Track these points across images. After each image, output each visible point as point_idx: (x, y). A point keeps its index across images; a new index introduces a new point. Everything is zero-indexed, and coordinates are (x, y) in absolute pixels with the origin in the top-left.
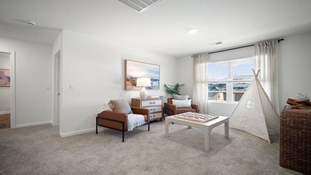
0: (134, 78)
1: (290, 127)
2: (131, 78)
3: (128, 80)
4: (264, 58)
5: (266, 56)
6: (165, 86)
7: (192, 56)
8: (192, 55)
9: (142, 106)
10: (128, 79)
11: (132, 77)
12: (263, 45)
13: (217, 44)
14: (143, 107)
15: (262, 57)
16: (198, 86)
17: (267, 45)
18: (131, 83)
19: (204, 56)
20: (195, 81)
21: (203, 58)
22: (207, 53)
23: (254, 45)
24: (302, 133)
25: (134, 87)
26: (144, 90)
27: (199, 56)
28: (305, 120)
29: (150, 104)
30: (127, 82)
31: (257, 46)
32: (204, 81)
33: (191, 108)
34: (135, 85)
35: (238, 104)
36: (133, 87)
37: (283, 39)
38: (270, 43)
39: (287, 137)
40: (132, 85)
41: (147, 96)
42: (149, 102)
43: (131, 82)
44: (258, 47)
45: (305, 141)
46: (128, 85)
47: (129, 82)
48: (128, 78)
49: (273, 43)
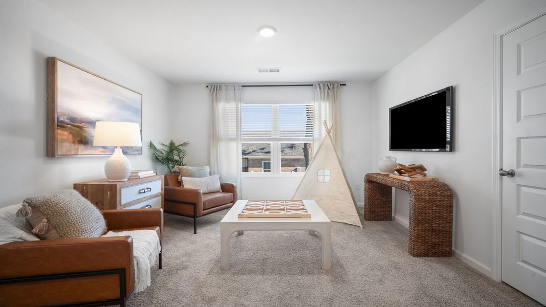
0: (81, 121)
1: (425, 202)
2: (72, 119)
3: (62, 125)
4: (326, 106)
5: (327, 104)
6: (151, 146)
7: (207, 87)
8: (209, 83)
9: (123, 202)
10: (61, 122)
11: (74, 116)
12: (324, 88)
13: (272, 71)
14: (125, 205)
15: (323, 104)
16: (222, 146)
17: (328, 88)
18: (71, 136)
19: (233, 88)
20: (214, 137)
21: (231, 92)
22: (239, 86)
23: (312, 85)
24: (436, 206)
25: (81, 148)
26: (118, 156)
27: (223, 88)
28: (437, 189)
29: (140, 193)
30: (59, 131)
31: (316, 88)
32: (235, 137)
33: (221, 191)
34: (84, 141)
35: (304, 177)
36: (77, 149)
37: (345, 85)
38: (332, 86)
39: (423, 215)
40: (74, 143)
41: (130, 174)
42: (137, 188)
43: (71, 133)
44: (318, 88)
45: (439, 216)
46: (63, 141)
47: (66, 133)
48: (61, 119)
49: (335, 87)
